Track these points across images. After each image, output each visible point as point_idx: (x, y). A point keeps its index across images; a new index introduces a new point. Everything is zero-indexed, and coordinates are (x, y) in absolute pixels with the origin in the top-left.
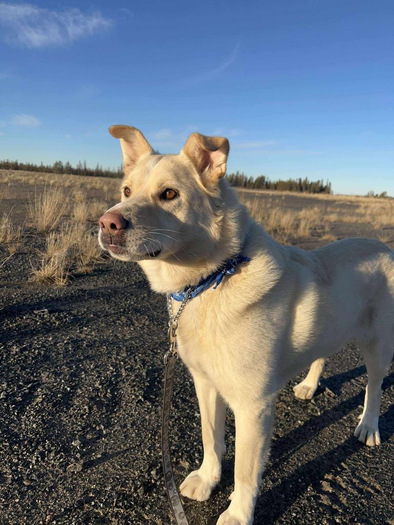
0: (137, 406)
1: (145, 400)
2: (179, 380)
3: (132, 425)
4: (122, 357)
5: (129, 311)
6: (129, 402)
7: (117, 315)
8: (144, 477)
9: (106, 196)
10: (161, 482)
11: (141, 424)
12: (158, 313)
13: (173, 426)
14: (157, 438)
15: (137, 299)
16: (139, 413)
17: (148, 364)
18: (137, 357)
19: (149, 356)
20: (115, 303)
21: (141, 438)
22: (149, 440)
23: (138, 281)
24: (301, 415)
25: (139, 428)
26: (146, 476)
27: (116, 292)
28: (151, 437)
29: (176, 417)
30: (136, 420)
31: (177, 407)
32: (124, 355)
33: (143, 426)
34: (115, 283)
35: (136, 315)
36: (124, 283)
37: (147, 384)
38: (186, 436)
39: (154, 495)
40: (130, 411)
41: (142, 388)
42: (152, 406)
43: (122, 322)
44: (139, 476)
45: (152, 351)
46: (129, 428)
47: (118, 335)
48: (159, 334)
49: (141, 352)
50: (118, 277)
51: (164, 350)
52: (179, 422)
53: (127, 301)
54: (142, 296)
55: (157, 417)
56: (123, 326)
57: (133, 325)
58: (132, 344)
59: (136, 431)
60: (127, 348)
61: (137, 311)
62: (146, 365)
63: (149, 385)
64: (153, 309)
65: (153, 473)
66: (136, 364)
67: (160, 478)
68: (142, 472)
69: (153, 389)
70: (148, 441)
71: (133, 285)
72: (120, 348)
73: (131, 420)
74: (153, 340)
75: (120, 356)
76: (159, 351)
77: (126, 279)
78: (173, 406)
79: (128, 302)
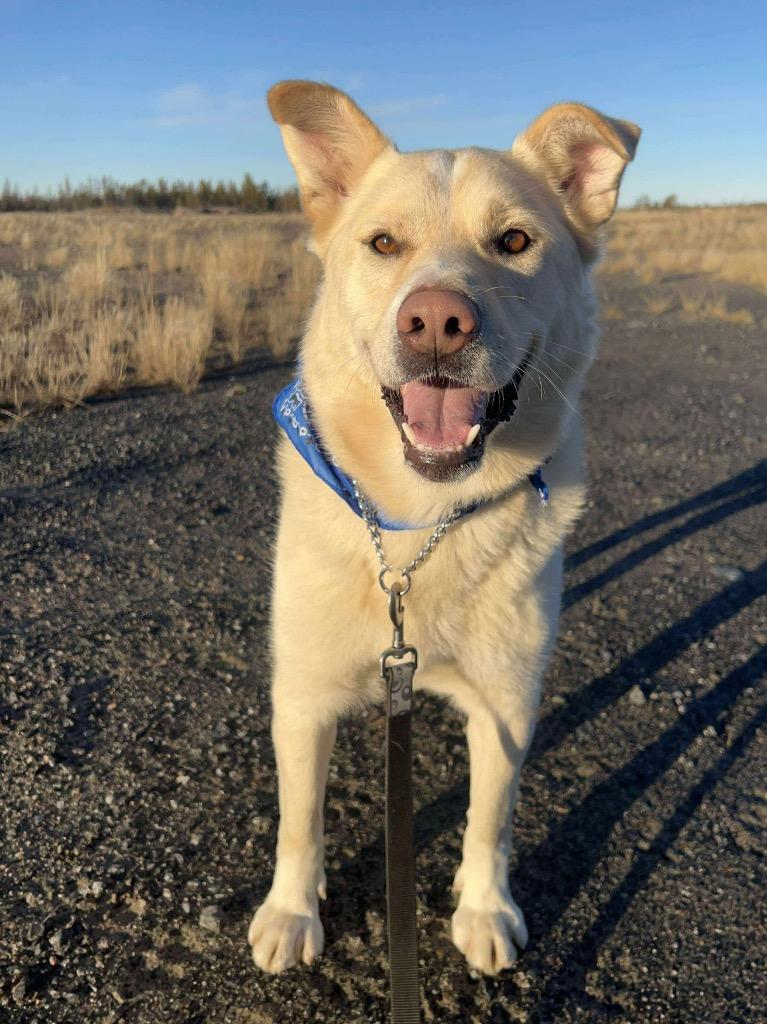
0: (37, 780)
1: (57, 763)
2: (150, 702)
3: (19, 830)
4: (15, 664)
5: (47, 545)
6: (17, 775)
7: (12, 561)
8: (31, 954)
9: (25, 260)
10: (71, 960)
11: (40, 824)
12: (118, 542)
13: (121, 816)
14: (76, 852)
15: (69, 514)
16: (40, 799)
17: (77, 673)
18: (51, 660)
19: (80, 653)
20: (14, 529)
21: (38, 858)
22: (56, 859)
23: (77, 469)
24: (425, 741)
25: (36, 833)
26: (38, 951)
27: (19, 503)
28: (63, 853)
29: (131, 793)
30: (30, 815)
31: (136, 767)
32: (21, 658)
33: (46, 828)
34: (21, 479)
35: (63, 553)
36: (42, 478)
37: (69, 723)
38: (148, 837)
39: (53, 993)
40: (18, 797)
41: (53, 735)
42: (74, 778)
43: (26, 575)
44: (19, 955)
45: (90, 638)
46: (9, 838)
47: (13, 610)
48: (115, 594)
49: (63, 646)
50: (29, 463)
51: (119, 634)
52: (136, 803)
53: (45, 520)
54: (84, 505)
55: (85, 800)
56: (25, 586)
57: (52, 579)
58: (44, 628)
59: (28, 843)
60: (29, 640)
61: (65, 543)
62: (72, 674)
63: (72, 724)
64: (108, 535)
65: (54, 940)
66: (48, 677)
67: (70, 951)
68: (30, 944)
69: (82, 732)
70: (54, 864)
71: (65, 479)
72: (11, 642)
73: (18, 818)
74: (98, 611)
75: (10, 661)
76: (108, 637)
77: (48, 466)
78: (126, 768)
79: (47, 524)
